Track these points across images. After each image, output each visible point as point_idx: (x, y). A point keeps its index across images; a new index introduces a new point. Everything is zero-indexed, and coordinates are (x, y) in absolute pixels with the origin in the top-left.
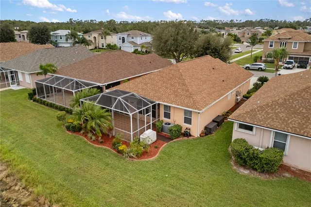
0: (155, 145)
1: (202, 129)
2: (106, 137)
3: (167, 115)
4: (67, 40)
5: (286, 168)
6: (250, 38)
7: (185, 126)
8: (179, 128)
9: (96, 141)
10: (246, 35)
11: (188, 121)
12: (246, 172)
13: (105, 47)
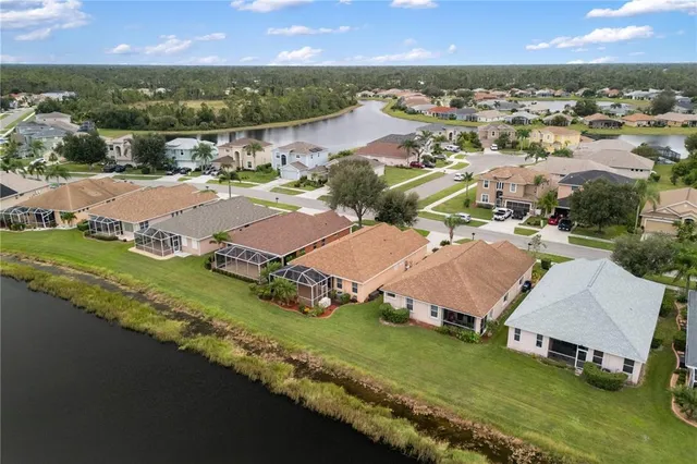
0: (330, 309)
1: (367, 296)
2: (292, 304)
3: (340, 286)
4: (194, 157)
5: (412, 321)
6: (496, 142)
7: (353, 294)
8: (348, 296)
9: (286, 306)
10: (490, 136)
11: (355, 290)
12: (387, 323)
13: (253, 168)
